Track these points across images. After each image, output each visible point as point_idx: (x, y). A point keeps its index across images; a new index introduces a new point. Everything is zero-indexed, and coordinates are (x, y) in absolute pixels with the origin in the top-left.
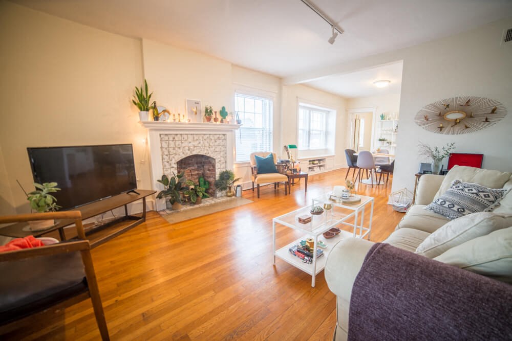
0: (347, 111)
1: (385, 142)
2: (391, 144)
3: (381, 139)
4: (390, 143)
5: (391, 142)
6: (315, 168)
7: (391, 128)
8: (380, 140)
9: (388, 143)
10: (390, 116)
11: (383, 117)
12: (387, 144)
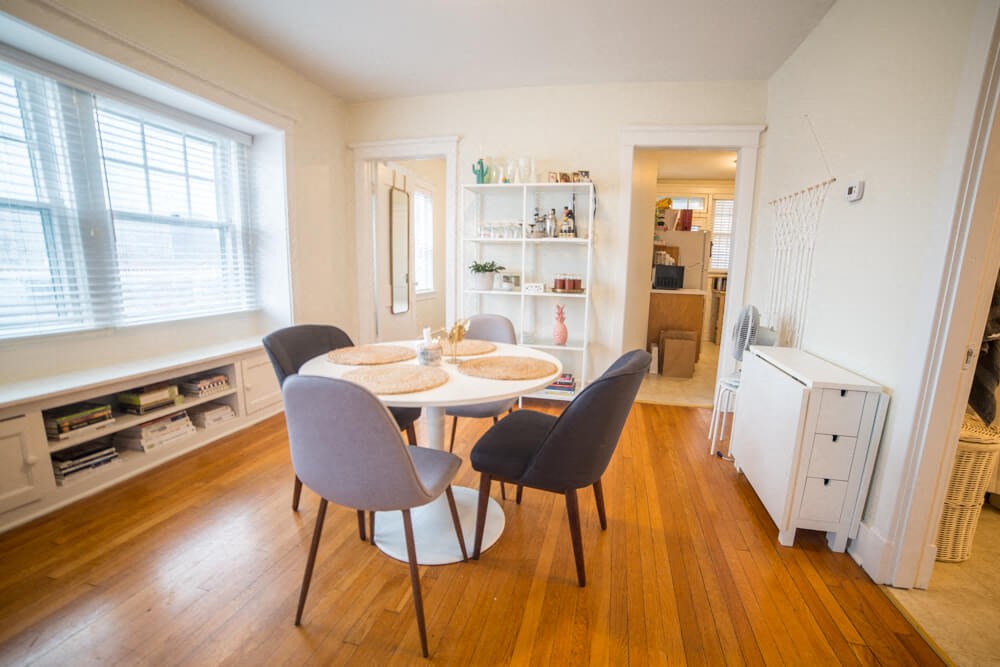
0: (348, 148)
1: (498, 277)
2: (518, 283)
3: (482, 263)
4: (514, 281)
5: (518, 278)
6: (145, 432)
7: (516, 222)
8: (479, 268)
9: (507, 279)
10: (510, 168)
11: (482, 174)
12: (506, 285)
